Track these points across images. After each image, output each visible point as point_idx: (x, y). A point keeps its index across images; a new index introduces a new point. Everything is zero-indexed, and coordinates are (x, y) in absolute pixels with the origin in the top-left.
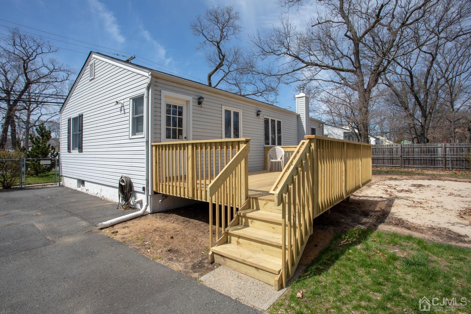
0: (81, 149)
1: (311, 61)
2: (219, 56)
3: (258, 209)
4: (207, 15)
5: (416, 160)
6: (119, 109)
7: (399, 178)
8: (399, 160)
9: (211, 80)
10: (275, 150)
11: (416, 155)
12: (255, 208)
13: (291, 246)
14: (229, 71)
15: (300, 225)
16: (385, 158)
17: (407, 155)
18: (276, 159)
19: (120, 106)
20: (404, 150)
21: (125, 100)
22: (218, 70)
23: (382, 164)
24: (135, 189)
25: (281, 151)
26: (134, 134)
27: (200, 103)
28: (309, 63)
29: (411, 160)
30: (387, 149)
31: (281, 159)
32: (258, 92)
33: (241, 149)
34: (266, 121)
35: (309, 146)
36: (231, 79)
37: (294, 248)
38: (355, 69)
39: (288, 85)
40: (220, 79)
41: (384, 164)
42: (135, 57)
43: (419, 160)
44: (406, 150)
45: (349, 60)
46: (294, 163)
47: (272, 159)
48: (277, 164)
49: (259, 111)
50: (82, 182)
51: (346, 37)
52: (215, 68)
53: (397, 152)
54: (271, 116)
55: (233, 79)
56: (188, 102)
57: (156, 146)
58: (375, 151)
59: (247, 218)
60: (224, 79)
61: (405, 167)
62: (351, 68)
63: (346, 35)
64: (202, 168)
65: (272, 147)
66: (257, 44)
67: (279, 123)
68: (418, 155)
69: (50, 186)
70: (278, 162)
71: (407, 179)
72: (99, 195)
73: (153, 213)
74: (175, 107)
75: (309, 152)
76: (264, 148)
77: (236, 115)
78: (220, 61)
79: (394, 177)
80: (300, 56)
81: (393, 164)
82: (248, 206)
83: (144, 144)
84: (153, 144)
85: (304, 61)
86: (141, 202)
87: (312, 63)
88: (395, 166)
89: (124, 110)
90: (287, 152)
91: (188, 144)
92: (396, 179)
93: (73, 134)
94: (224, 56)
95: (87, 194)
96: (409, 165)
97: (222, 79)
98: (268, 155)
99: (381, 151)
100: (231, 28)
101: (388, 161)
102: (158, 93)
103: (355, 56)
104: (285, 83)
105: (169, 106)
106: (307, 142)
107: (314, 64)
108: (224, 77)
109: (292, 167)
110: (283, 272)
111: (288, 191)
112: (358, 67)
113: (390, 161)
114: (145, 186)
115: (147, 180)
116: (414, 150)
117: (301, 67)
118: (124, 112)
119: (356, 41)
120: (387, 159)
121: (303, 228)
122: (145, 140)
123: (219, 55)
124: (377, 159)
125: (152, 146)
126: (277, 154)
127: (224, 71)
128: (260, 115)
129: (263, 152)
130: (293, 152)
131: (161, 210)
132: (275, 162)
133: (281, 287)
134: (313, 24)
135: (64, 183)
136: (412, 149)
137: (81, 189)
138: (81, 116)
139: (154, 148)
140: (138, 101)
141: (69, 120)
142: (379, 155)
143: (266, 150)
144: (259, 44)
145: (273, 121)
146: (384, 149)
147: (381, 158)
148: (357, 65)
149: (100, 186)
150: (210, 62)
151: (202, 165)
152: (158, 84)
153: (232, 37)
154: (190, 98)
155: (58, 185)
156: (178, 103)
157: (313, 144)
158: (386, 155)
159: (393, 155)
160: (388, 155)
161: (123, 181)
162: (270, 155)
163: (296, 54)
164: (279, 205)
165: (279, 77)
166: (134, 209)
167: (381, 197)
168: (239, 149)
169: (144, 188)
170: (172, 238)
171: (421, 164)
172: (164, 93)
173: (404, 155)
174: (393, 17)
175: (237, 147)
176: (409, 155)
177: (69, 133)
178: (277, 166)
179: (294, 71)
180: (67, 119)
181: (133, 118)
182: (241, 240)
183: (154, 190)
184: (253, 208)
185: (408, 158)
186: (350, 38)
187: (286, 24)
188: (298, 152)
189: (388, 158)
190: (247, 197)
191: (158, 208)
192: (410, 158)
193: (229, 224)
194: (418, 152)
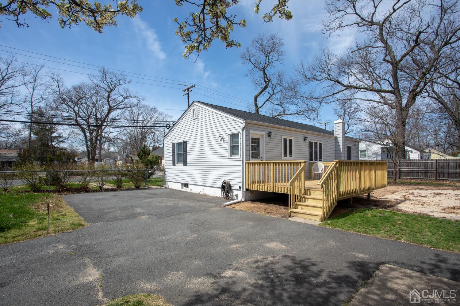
0: (185, 163)
1: (350, 84)
2: (264, 80)
3: (310, 195)
4: (253, 42)
5: (451, 173)
6: (219, 140)
7: (426, 188)
8: (434, 173)
9: (257, 101)
10: (317, 165)
11: (451, 169)
12: (309, 194)
13: (326, 207)
14: (274, 93)
15: (331, 200)
16: (420, 171)
17: (442, 169)
18: (318, 171)
19: (220, 138)
20: (439, 164)
21: (224, 135)
22: (263, 93)
23: (416, 177)
24: (233, 188)
25: (322, 166)
26: (231, 156)
27: (269, 136)
28: (348, 86)
29: (446, 173)
30: (422, 163)
31: (322, 171)
32: (300, 111)
33: (302, 166)
34: (311, 143)
35: (336, 165)
36: (275, 99)
37: (327, 208)
38: (393, 90)
39: (329, 105)
40: (266, 100)
41: (418, 176)
42: (195, 86)
43: (454, 173)
44: (441, 164)
45: (387, 82)
46: (328, 173)
47: (315, 171)
48: (318, 174)
49: (306, 137)
50: (186, 185)
51: (384, 62)
52: (260, 91)
53: (432, 166)
54: (314, 140)
55: (277, 100)
56: (262, 136)
57: (248, 163)
58: (411, 165)
59: (305, 198)
60: (269, 100)
61: (439, 180)
62: (390, 89)
63: (384, 60)
64: (279, 176)
65: (315, 163)
66: (301, 73)
67: (320, 144)
68: (453, 169)
69: (160, 188)
70: (319, 173)
71: (433, 189)
72: (202, 193)
73: (246, 201)
74: (255, 139)
75: (336, 168)
76: (309, 163)
77: (291, 141)
78: (265, 84)
79: (420, 187)
80: (340, 80)
81: (427, 177)
82: (305, 194)
83: (241, 162)
84: (246, 162)
85: (344, 85)
86: (237, 196)
87: (351, 86)
88: (430, 179)
89: (224, 141)
90: (326, 166)
91: (270, 163)
92: (422, 189)
93: (177, 154)
94: (269, 80)
95: (191, 193)
96: (444, 178)
97: (267, 100)
98: (313, 168)
99: (416, 165)
100: (276, 54)
101: (423, 175)
102: (248, 132)
103: (394, 77)
104: (325, 103)
105: (252, 139)
106: (335, 163)
107: (353, 87)
108: (270, 98)
109: (327, 174)
110: (323, 215)
111: (325, 183)
112: (396, 88)
113: (425, 175)
114: (241, 186)
115: (243, 182)
116: (449, 164)
117: (340, 90)
118: (224, 142)
119: (395, 65)
120: (422, 173)
121: (332, 201)
122: (241, 159)
123: (264, 78)
124: (412, 172)
125: (246, 163)
126: (319, 167)
127: (269, 93)
128: (307, 140)
129: (308, 166)
130: (329, 166)
131: (249, 200)
132: (317, 173)
133: (322, 221)
134: (353, 50)
135: (168, 186)
136: (448, 163)
137: (185, 189)
138: (185, 142)
139: (247, 164)
140: (234, 137)
141: (174, 144)
142: (414, 169)
143: (311, 165)
144: (303, 72)
145: (316, 143)
146: (419, 163)
147: (416, 171)
148: (396, 86)
149: (203, 187)
150: (257, 86)
151: (279, 174)
152: (248, 127)
153: (276, 63)
154: (264, 133)
155: (164, 187)
156: (257, 137)
157: (337, 164)
158: (421, 169)
159: (428, 169)
160: (423, 169)
161: (225, 183)
162: (314, 168)
163: (336, 79)
164: (321, 188)
165: (320, 100)
166: (232, 199)
167: (397, 199)
168: (301, 165)
169: (240, 187)
170: (265, 209)
171: (456, 177)
172: (251, 132)
173: (439, 169)
174: (437, 35)
175: (299, 165)
176: (444, 169)
177: (174, 152)
178: (318, 176)
179: (334, 94)
180: (172, 143)
181: (231, 146)
182: (303, 207)
183: (247, 188)
184: (308, 194)
185: (442, 172)
186: (388, 62)
187: (327, 54)
188: (331, 166)
189: (422, 171)
190: (304, 189)
191: (248, 199)
192: (445, 172)
193: (296, 201)
194: (454, 167)
